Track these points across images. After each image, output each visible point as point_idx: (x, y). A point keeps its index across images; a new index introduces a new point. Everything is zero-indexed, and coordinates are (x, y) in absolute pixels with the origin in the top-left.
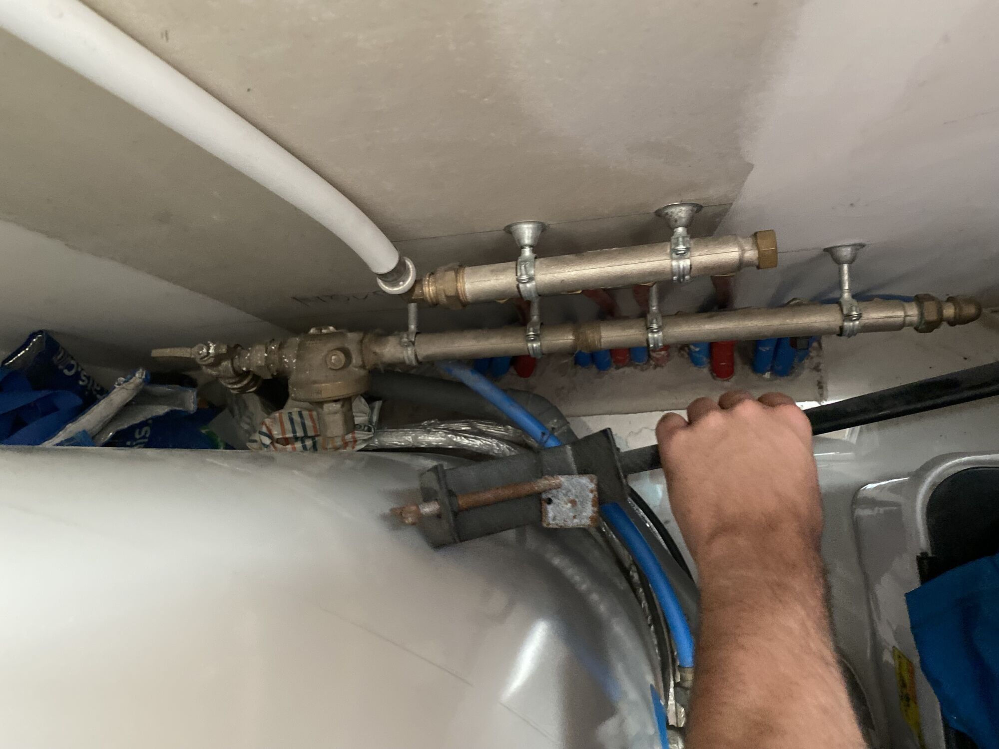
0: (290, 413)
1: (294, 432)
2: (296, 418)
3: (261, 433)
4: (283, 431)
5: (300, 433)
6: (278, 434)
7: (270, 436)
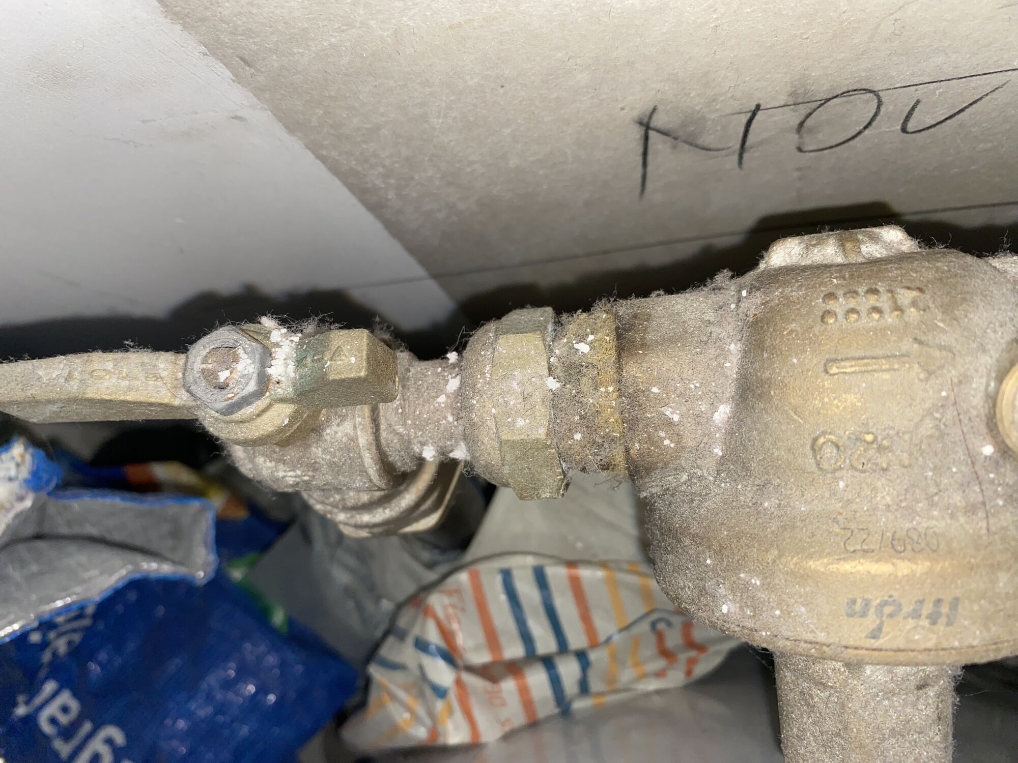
0: (507, 575)
1: (527, 638)
2: (527, 590)
3: (422, 646)
4: (492, 640)
5: (545, 643)
6: (477, 649)
7: (450, 656)
